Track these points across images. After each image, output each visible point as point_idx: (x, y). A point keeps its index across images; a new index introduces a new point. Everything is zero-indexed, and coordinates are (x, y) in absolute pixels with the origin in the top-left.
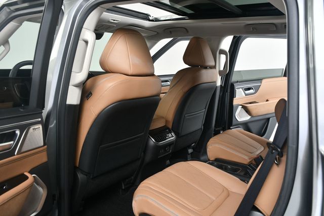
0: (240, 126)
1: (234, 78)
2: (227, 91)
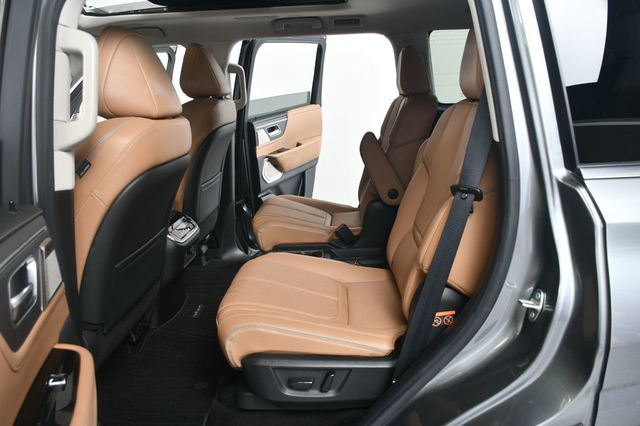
0: (269, 191)
1: (251, 113)
2: (243, 137)
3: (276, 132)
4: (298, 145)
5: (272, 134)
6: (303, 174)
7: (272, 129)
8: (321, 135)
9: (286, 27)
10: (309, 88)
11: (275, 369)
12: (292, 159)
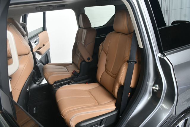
0: (39, 62)
3: (37, 43)
4: (44, 45)
5: (36, 43)
6: (47, 54)
7: (35, 42)
8: (49, 40)
9: (41, 9)
10: (42, 26)
11: (87, 125)
12: (43, 51)
